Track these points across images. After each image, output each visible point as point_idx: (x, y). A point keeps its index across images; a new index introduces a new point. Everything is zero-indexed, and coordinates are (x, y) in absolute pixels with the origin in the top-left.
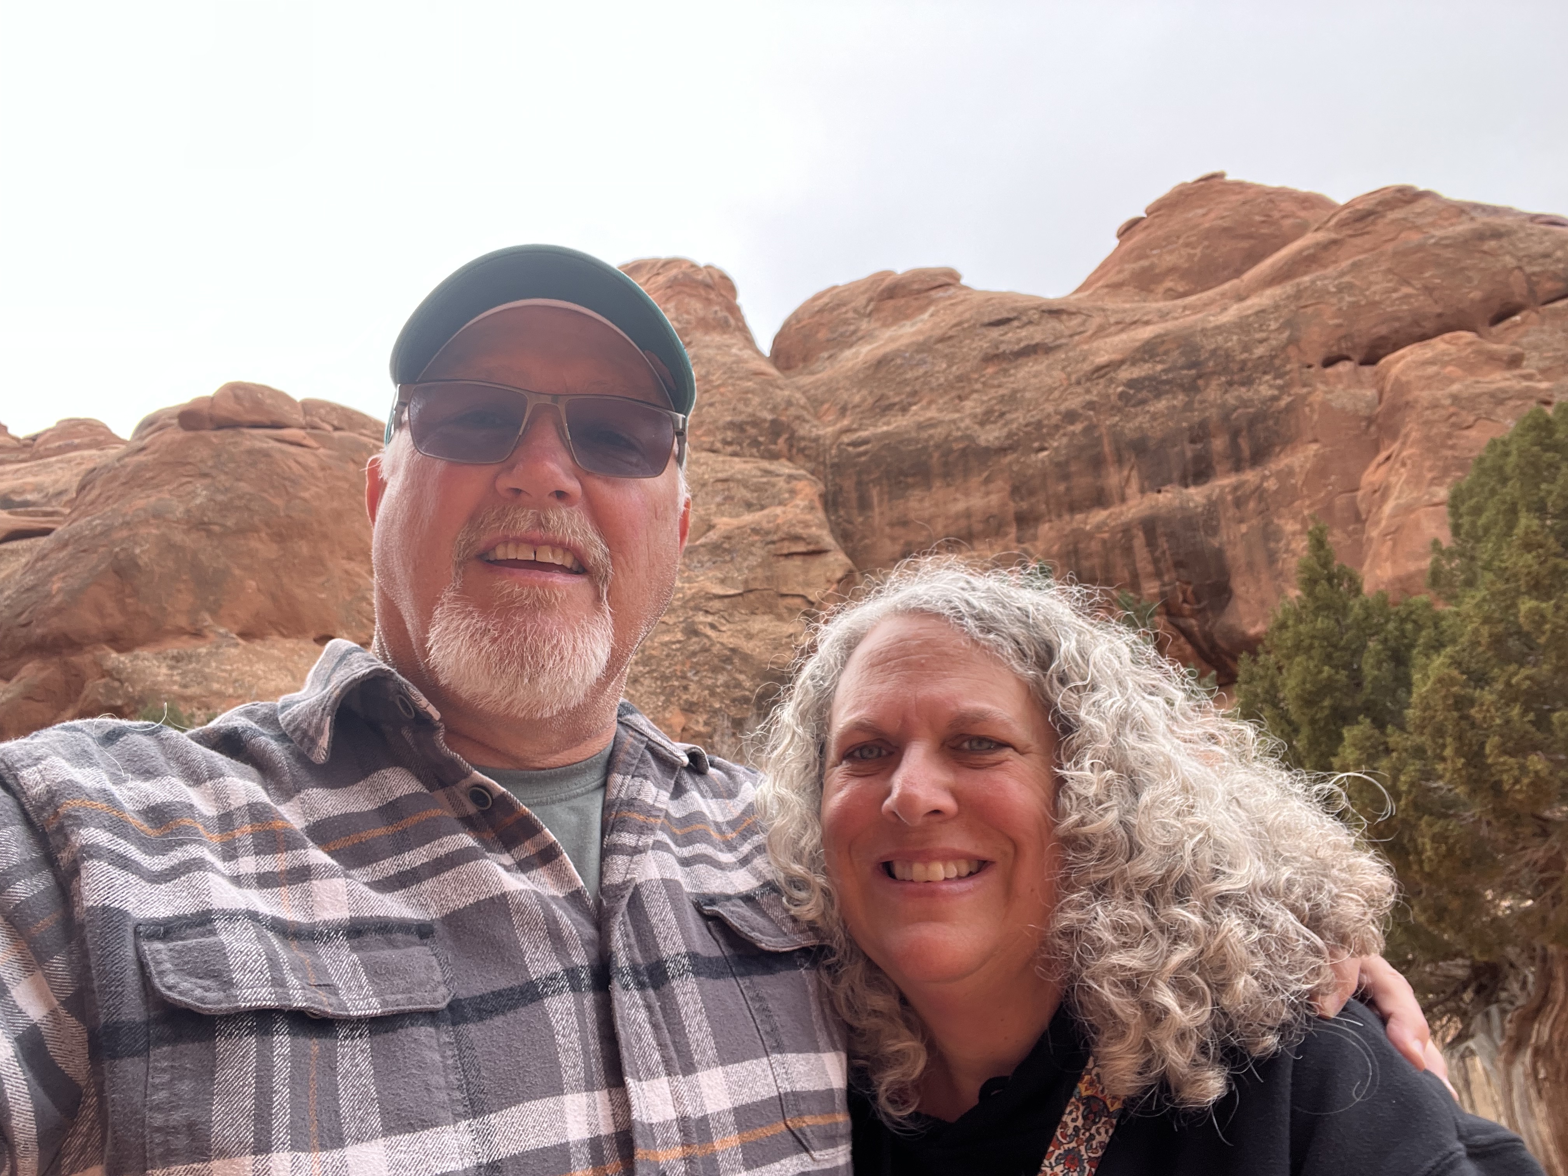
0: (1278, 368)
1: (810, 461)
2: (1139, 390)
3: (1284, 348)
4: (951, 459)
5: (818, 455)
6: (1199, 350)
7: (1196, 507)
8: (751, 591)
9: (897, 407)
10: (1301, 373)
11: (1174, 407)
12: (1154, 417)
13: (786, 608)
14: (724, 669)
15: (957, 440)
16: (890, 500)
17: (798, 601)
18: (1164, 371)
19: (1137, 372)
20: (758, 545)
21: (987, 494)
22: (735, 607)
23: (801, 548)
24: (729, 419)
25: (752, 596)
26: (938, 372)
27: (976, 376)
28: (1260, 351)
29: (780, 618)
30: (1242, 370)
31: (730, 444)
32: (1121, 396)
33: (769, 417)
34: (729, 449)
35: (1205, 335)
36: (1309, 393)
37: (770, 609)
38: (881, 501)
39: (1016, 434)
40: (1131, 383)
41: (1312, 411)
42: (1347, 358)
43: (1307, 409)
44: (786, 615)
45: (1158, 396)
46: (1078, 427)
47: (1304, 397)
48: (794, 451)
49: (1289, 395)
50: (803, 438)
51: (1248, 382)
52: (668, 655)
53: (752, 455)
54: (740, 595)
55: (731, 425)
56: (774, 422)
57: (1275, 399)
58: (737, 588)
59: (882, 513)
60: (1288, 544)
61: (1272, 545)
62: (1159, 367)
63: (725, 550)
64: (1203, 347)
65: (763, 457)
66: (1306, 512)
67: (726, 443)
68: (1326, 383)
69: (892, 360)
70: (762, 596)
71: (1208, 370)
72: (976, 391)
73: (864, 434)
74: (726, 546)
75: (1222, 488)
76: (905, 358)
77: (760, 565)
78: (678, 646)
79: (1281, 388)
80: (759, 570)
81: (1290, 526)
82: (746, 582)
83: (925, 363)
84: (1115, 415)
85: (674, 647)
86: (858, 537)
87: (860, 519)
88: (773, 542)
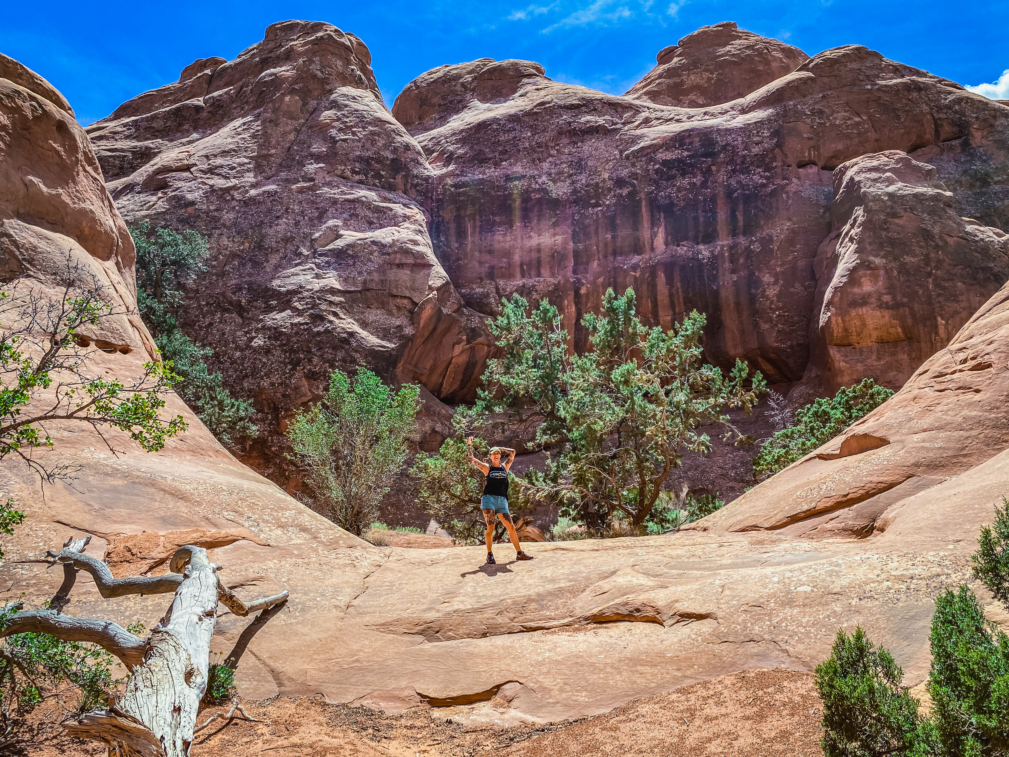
0: (768, 164)
1: (421, 196)
2: (670, 169)
3: (772, 150)
4: (529, 205)
5: (427, 192)
6: (714, 145)
7: (704, 259)
8: (368, 290)
9: (491, 162)
10: (783, 170)
11: (694, 184)
12: (679, 190)
13: (395, 306)
14: (343, 348)
15: (535, 191)
16: (480, 233)
17: (406, 301)
18: (688, 156)
19: (669, 156)
20: (376, 254)
21: (555, 235)
22: (354, 301)
23: (410, 261)
24: (358, 153)
25: (368, 294)
26: (524, 138)
27: (553, 145)
28: (756, 150)
29: (390, 313)
30: (743, 163)
31: (357, 173)
32: (657, 171)
33: (391, 156)
34: (357, 177)
35: (719, 134)
36: (787, 184)
37: (383, 305)
38: (473, 233)
39: (580, 192)
40: (665, 163)
41: (788, 198)
42: (815, 164)
43: (784, 196)
44: (395, 311)
45: (683, 175)
46: (625, 192)
47: (783, 187)
48: (409, 186)
49: (774, 184)
50: (417, 177)
51: (746, 171)
52: (297, 333)
53: (374, 185)
54: (359, 291)
55: (360, 159)
56: (393, 160)
57: (763, 186)
58: (357, 287)
59: (473, 242)
60: (765, 291)
61: (753, 291)
62: (686, 153)
63: (349, 255)
64: (717, 142)
65: (383, 187)
66: (778, 269)
67: (353, 172)
68: (799, 178)
69: (490, 125)
70: (377, 294)
71: (719, 160)
72: (552, 156)
73: (463, 179)
74: (350, 252)
75: (722, 247)
76: (499, 124)
77: (377, 270)
78: (306, 327)
79: (767, 178)
80: (375, 274)
81: (767, 278)
82: (365, 282)
83: (515, 130)
84: (652, 185)
85: (302, 327)
86: (453, 258)
87: (456, 245)
88: (389, 254)
